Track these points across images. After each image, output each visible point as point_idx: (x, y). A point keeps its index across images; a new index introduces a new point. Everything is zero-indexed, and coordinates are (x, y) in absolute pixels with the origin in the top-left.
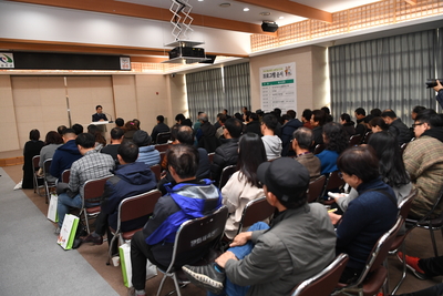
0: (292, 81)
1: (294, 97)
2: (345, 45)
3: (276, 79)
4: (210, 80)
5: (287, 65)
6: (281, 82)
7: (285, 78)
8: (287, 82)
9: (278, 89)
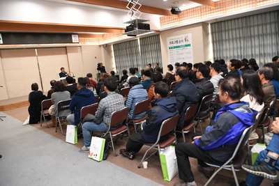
0: (189, 45)
1: (192, 55)
2: (221, 22)
3: (179, 44)
4: (131, 48)
5: (186, 35)
6: (182, 46)
7: (185, 43)
8: (186, 46)
9: (180, 50)
